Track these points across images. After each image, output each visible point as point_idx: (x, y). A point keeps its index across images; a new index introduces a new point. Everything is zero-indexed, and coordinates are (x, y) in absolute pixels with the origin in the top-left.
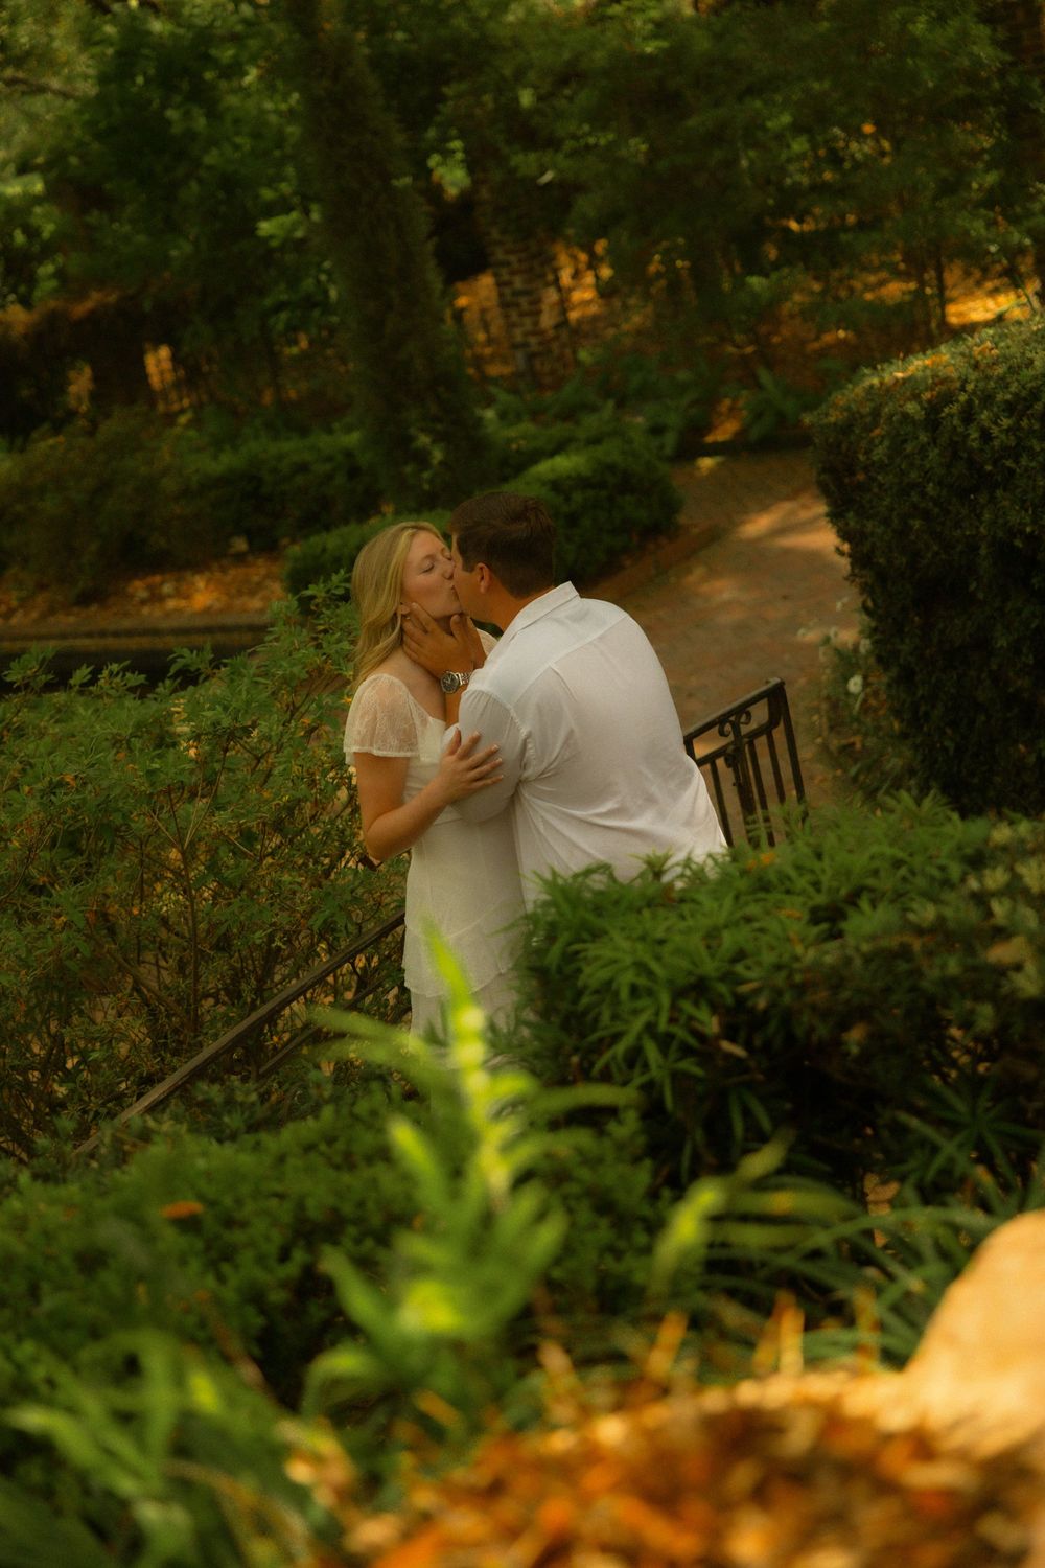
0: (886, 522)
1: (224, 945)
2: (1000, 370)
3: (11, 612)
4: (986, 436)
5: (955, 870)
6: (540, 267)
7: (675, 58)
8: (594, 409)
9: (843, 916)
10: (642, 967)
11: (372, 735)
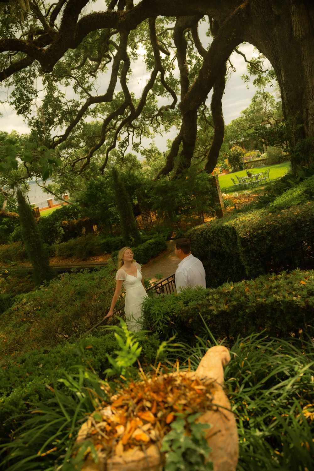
0: (196, 248)
1: (101, 309)
2: (211, 227)
3: (73, 262)
4: (209, 236)
5: (204, 296)
6: (148, 214)
7: (166, 186)
8: (155, 233)
9: (188, 303)
10: (159, 310)
11: (119, 277)
